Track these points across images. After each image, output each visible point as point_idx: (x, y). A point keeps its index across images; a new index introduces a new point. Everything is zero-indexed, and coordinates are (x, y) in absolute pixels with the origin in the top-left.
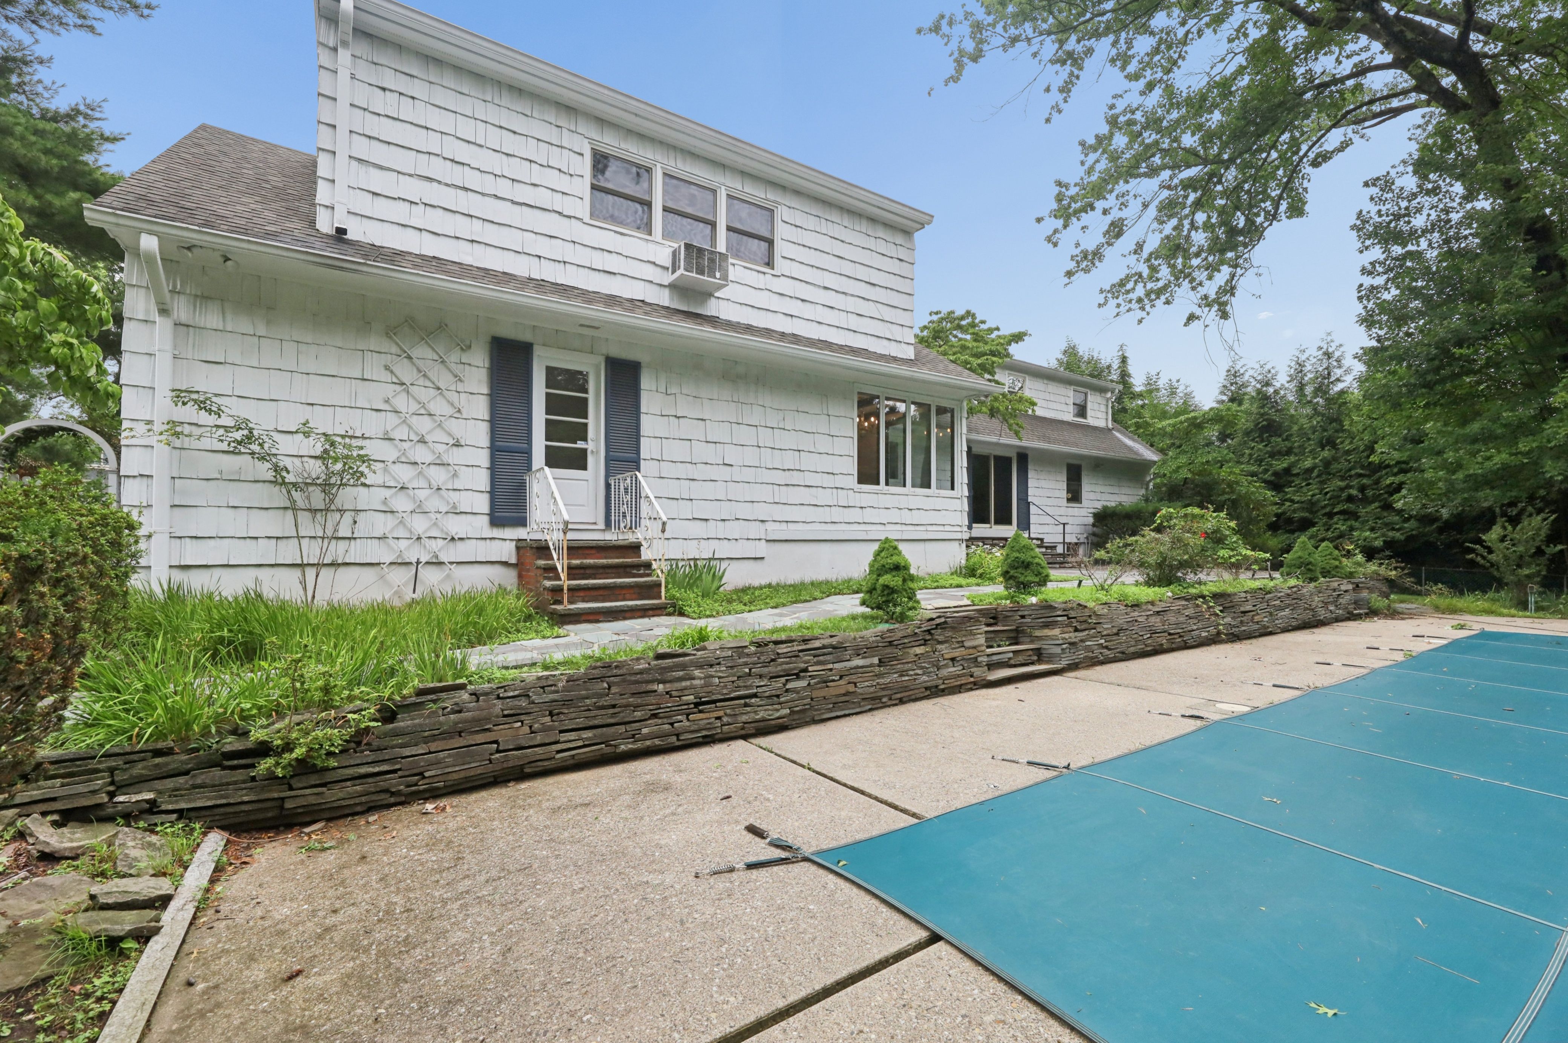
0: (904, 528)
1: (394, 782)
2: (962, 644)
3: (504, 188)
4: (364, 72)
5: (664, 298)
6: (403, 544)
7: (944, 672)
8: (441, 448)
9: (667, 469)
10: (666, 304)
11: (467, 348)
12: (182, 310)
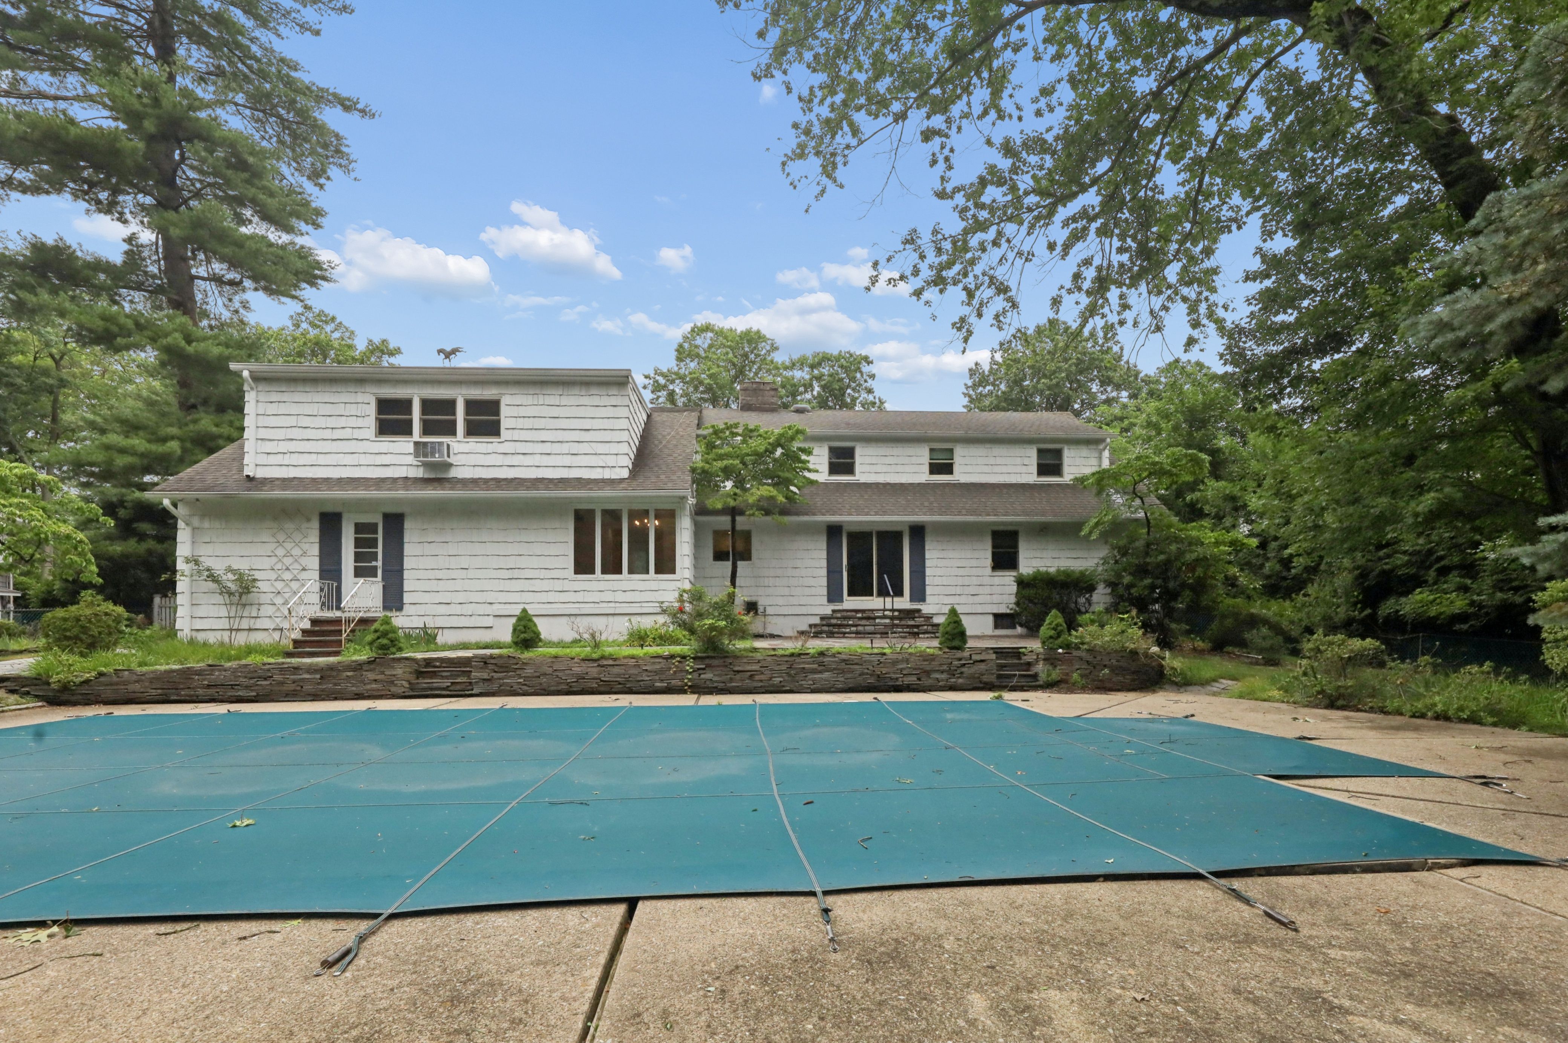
0: (618, 605)
1: (93, 698)
2: (383, 673)
3: (328, 434)
4: (263, 397)
5: (420, 473)
6: (278, 620)
7: (368, 687)
8: (295, 572)
9: (422, 574)
10: (421, 475)
11: (309, 520)
12: (196, 522)
